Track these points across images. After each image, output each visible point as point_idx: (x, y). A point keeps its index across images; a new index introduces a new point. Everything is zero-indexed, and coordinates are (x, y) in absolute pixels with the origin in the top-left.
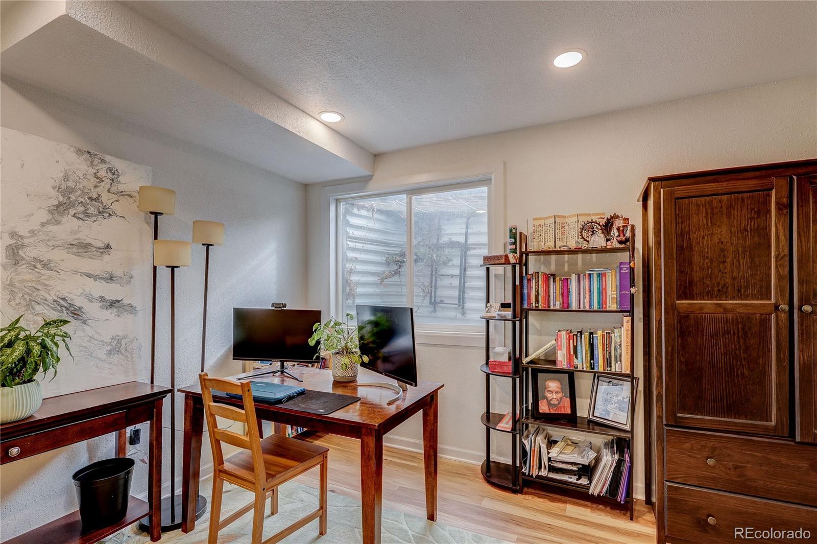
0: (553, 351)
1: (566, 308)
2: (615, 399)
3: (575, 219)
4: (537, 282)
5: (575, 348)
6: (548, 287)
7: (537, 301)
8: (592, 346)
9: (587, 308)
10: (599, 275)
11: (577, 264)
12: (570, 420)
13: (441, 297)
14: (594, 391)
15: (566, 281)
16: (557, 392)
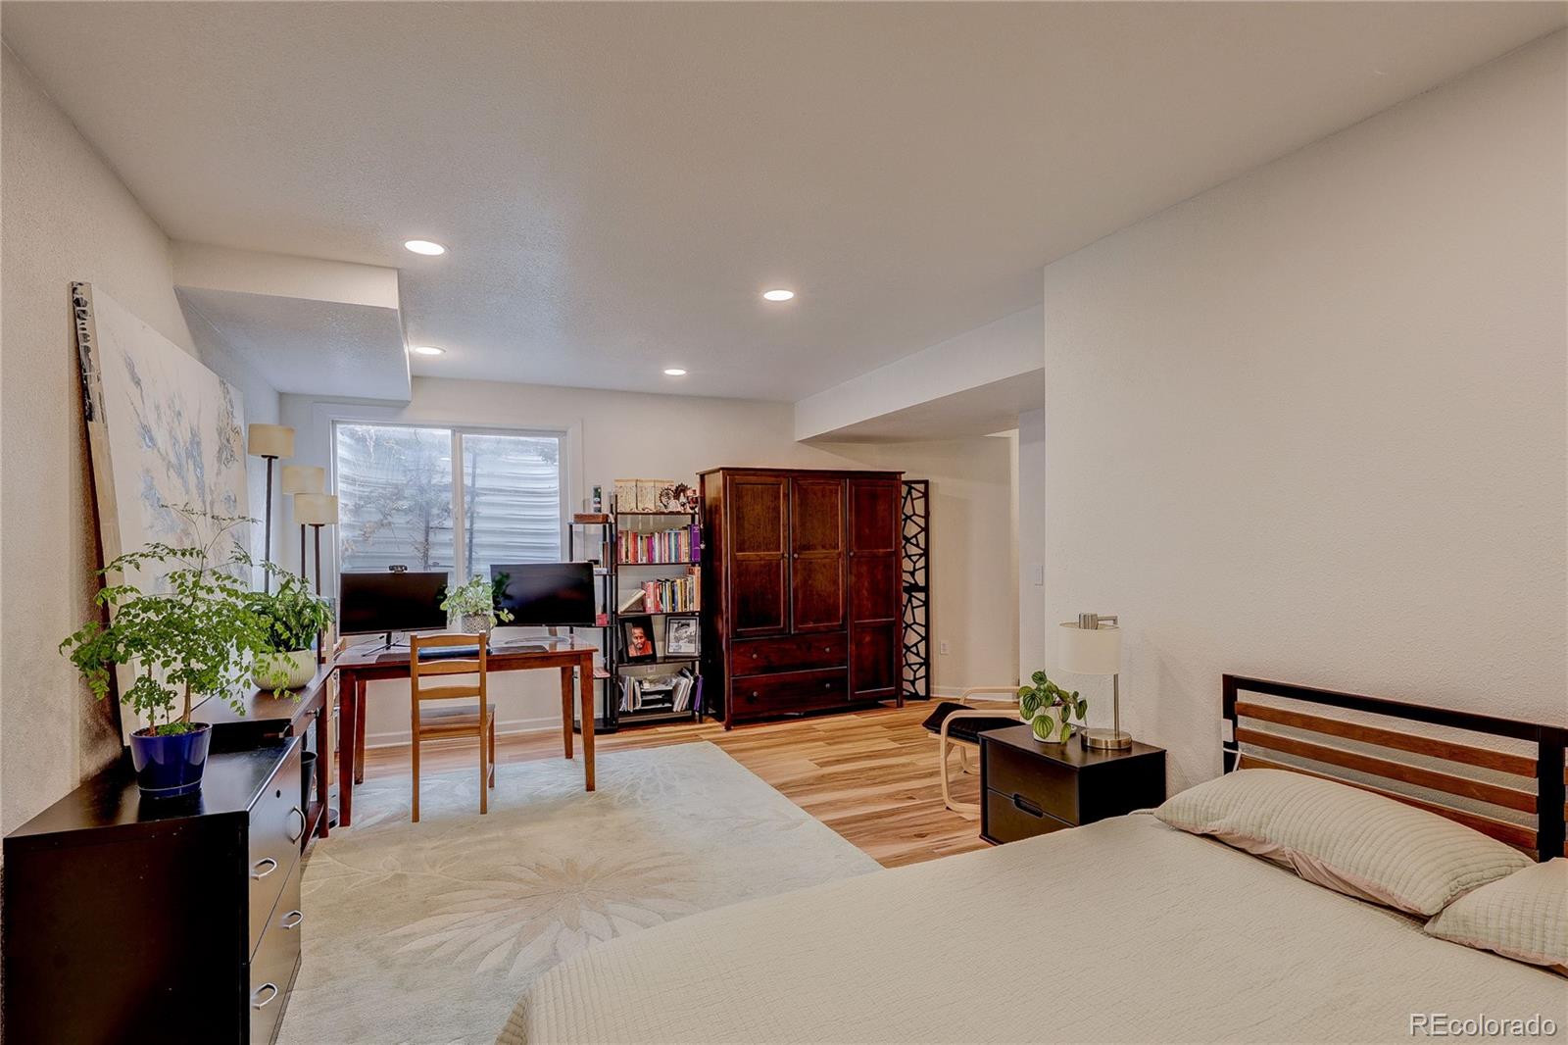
0: (642, 601)
1: (651, 562)
2: (685, 635)
3: (652, 484)
4: (627, 540)
5: (661, 595)
6: (636, 543)
7: (627, 557)
8: (673, 592)
9: (667, 561)
10: (676, 534)
11: (649, 523)
12: (651, 659)
13: (435, 558)
14: (667, 631)
15: (650, 539)
16: (641, 637)
